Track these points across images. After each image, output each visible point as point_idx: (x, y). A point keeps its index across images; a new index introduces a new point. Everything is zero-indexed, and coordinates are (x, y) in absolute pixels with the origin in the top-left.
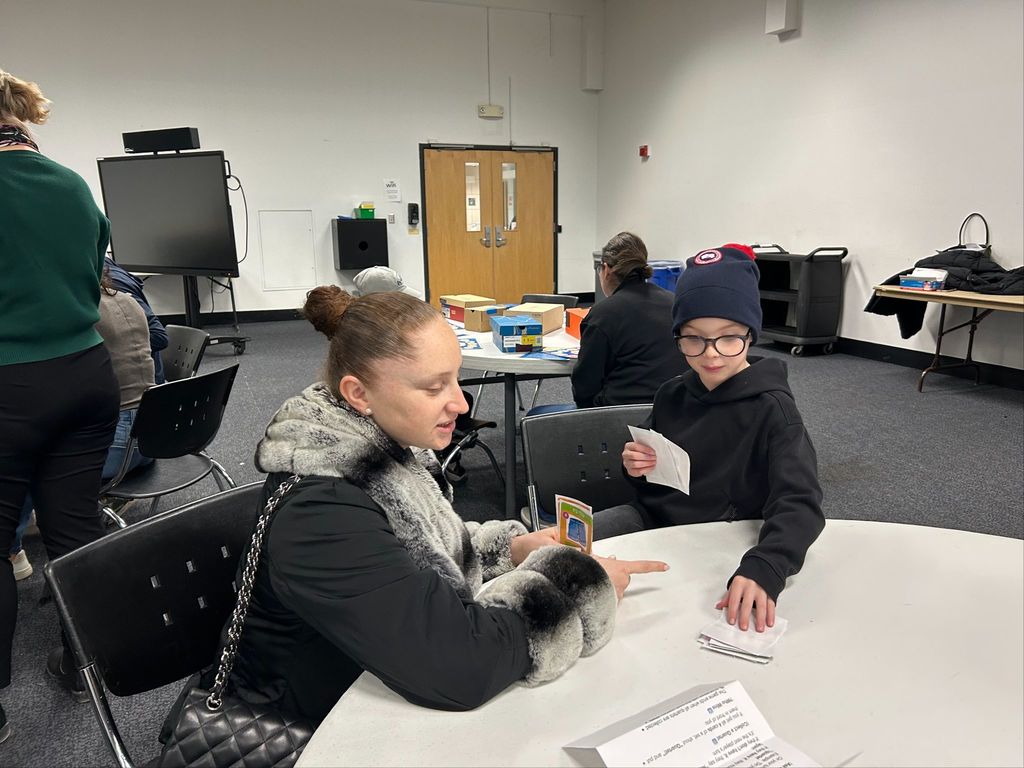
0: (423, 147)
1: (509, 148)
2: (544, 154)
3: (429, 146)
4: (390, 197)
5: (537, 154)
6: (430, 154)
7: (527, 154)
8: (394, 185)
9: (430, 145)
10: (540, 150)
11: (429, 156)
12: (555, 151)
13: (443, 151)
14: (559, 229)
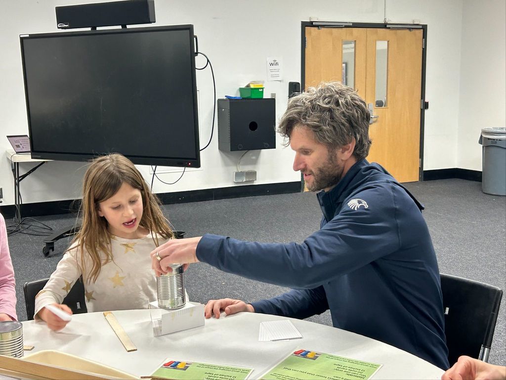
0: (305, 25)
1: (384, 26)
2: (414, 31)
3: (311, 24)
4: (272, 76)
5: (407, 31)
6: (311, 32)
7: (399, 32)
8: (277, 64)
9: (312, 22)
10: (411, 27)
11: (310, 33)
12: (424, 28)
13: (323, 29)
14: (426, 106)
